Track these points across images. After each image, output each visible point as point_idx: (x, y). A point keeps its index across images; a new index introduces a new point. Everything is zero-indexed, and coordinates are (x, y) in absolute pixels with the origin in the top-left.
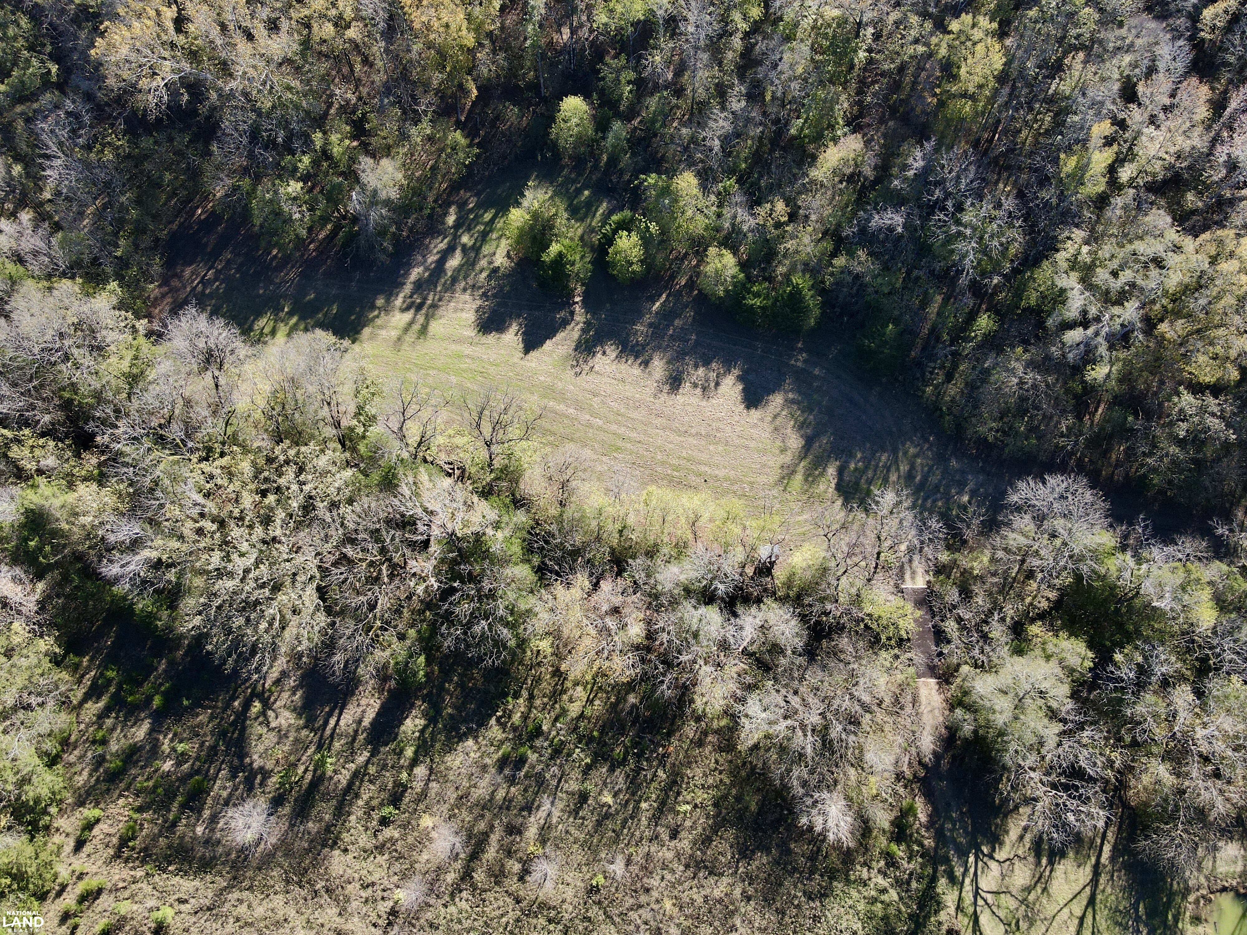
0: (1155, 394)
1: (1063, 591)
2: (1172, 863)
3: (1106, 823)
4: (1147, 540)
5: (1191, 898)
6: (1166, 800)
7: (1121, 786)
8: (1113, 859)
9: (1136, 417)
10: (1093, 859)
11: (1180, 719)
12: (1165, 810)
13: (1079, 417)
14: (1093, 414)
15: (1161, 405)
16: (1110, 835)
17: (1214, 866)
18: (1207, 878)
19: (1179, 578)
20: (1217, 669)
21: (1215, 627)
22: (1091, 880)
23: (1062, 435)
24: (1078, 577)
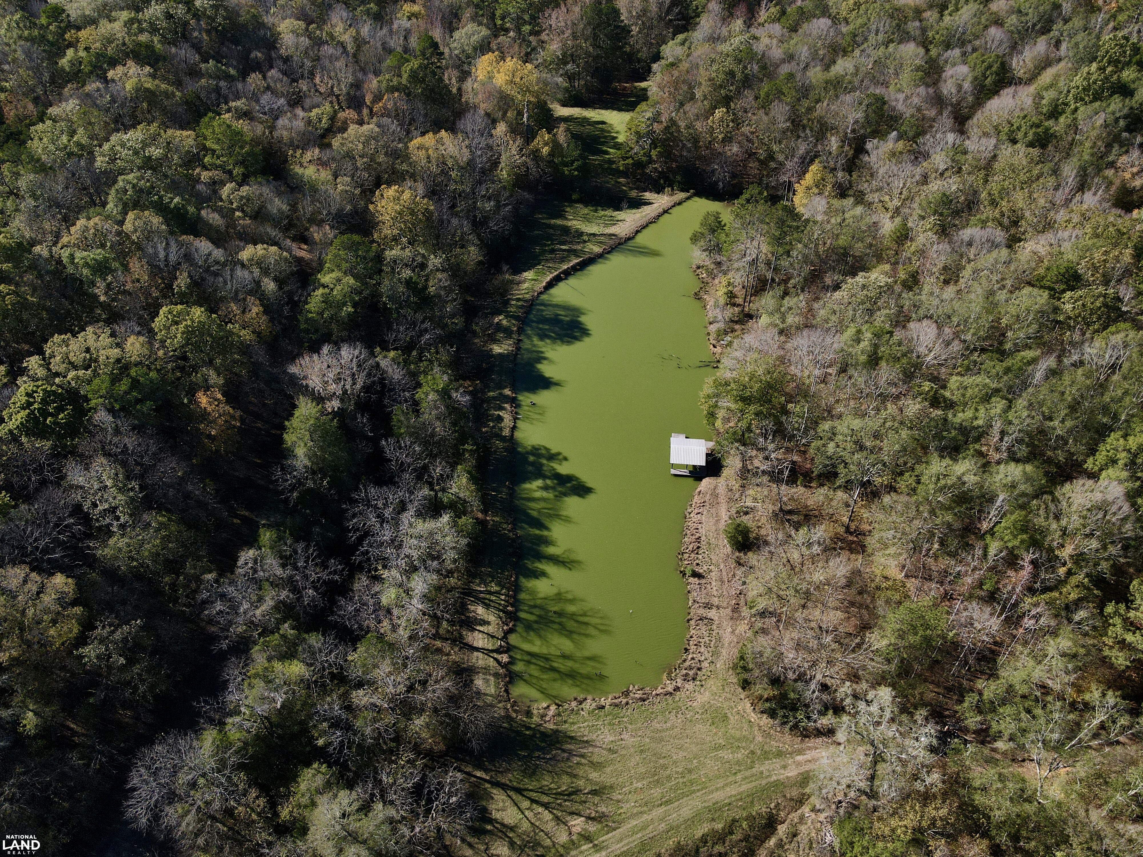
0: (73, 675)
1: (252, 783)
2: (489, 725)
3: (459, 771)
4: (218, 703)
5: (514, 715)
6: (442, 723)
7: (429, 754)
8: (486, 771)
9: (92, 695)
10: (487, 785)
11: (379, 703)
12: (448, 724)
13: (74, 746)
14: (74, 733)
15: (86, 672)
16: (469, 769)
17: (491, 696)
18: (500, 702)
19: (260, 684)
20: (342, 668)
21: (307, 664)
22: (503, 789)
23: (88, 765)
24: (240, 767)
